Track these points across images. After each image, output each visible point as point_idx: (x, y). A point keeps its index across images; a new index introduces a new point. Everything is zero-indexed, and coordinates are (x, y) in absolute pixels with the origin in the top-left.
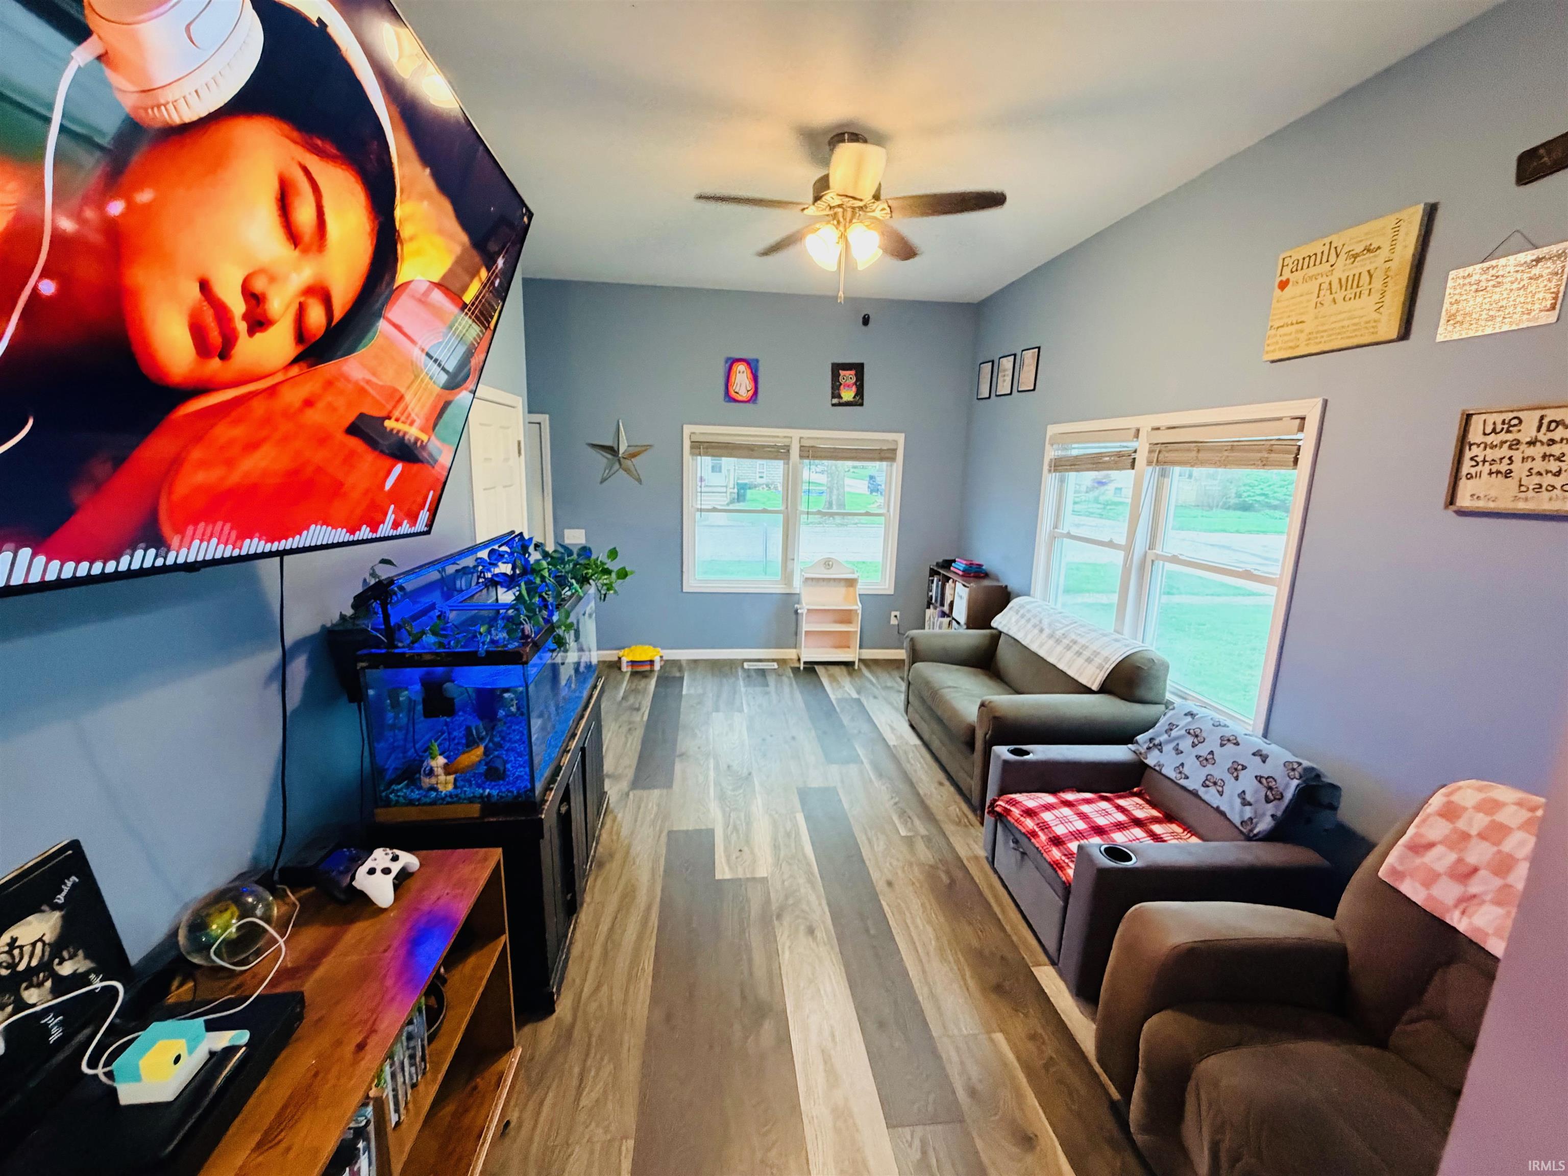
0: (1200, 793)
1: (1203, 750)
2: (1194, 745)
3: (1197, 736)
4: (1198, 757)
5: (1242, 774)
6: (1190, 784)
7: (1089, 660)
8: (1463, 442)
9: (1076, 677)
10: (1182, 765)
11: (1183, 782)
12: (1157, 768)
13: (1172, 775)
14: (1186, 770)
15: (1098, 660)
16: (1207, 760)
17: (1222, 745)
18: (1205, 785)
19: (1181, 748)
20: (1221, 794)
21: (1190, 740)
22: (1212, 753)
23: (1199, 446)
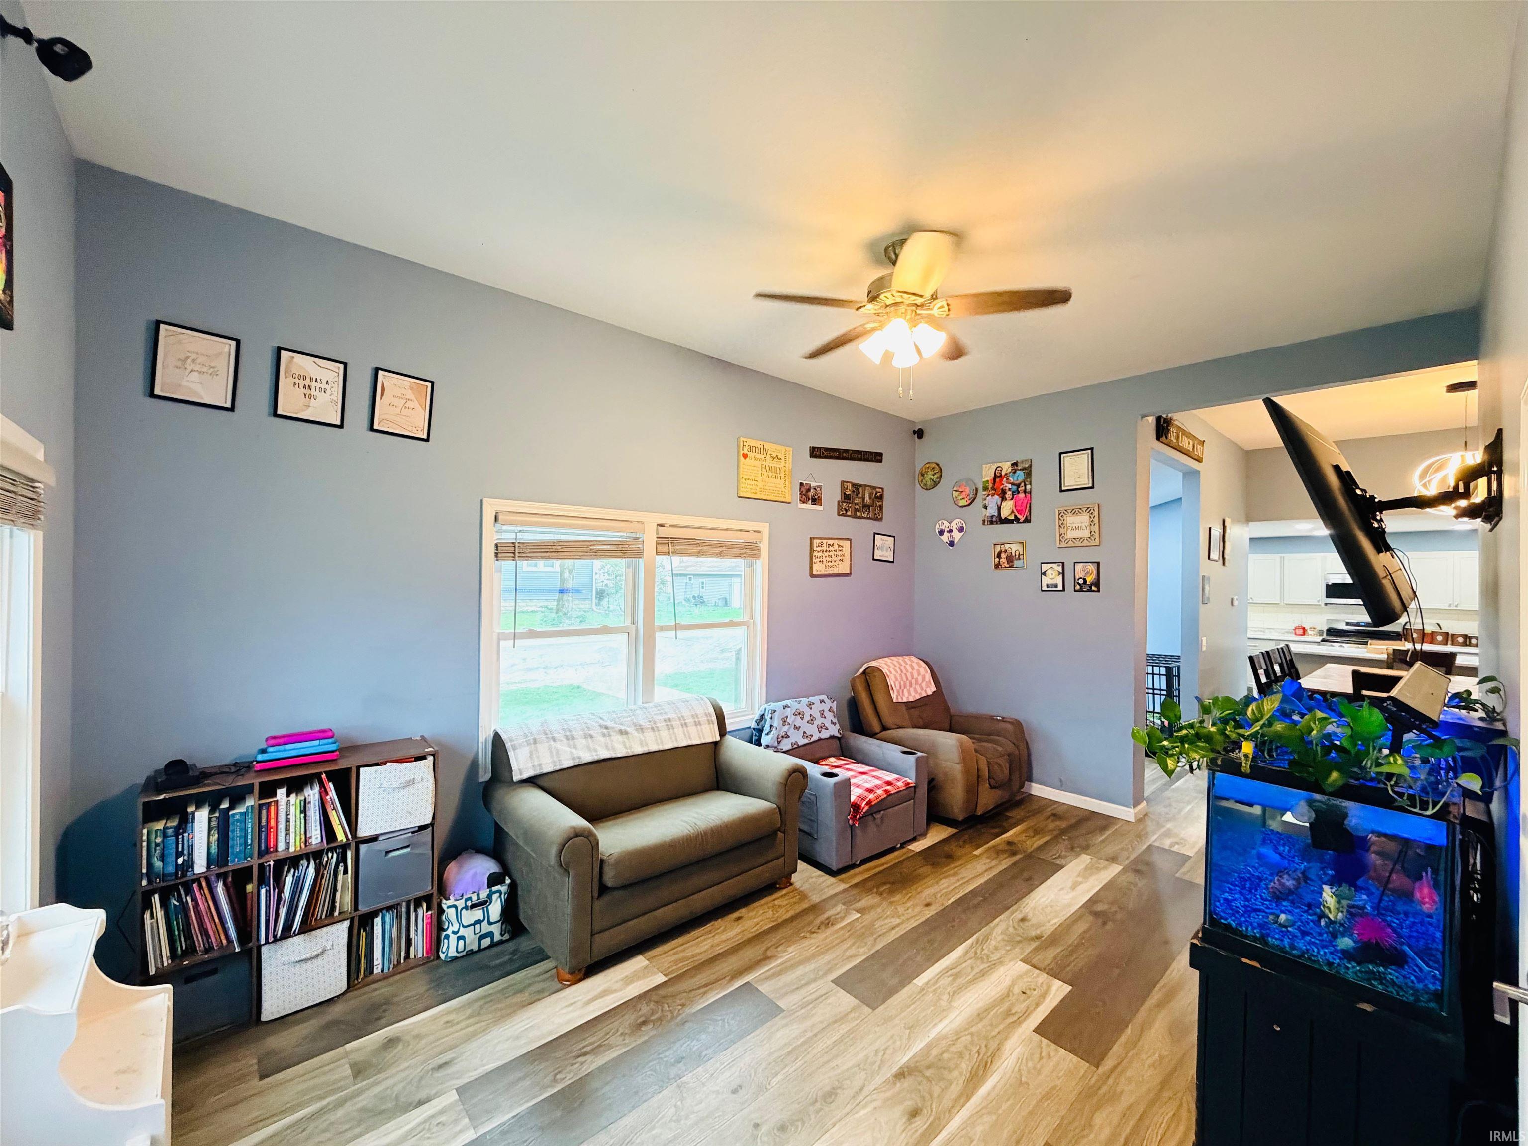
0: (823, 737)
1: (807, 718)
2: (802, 719)
3: (799, 714)
4: (808, 722)
5: (825, 713)
6: (815, 738)
7: (697, 724)
8: (812, 550)
9: (703, 741)
10: (805, 732)
11: (813, 739)
12: (796, 746)
13: (806, 741)
14: (809, 733)
15: (703, 719)
16: (812, 721)
17: (811, 709)
18: (820, 732)
19: (798, 725)
20: (827, 729)
21: (798, 717)
22: (811, 715)
23: (695, 542)
